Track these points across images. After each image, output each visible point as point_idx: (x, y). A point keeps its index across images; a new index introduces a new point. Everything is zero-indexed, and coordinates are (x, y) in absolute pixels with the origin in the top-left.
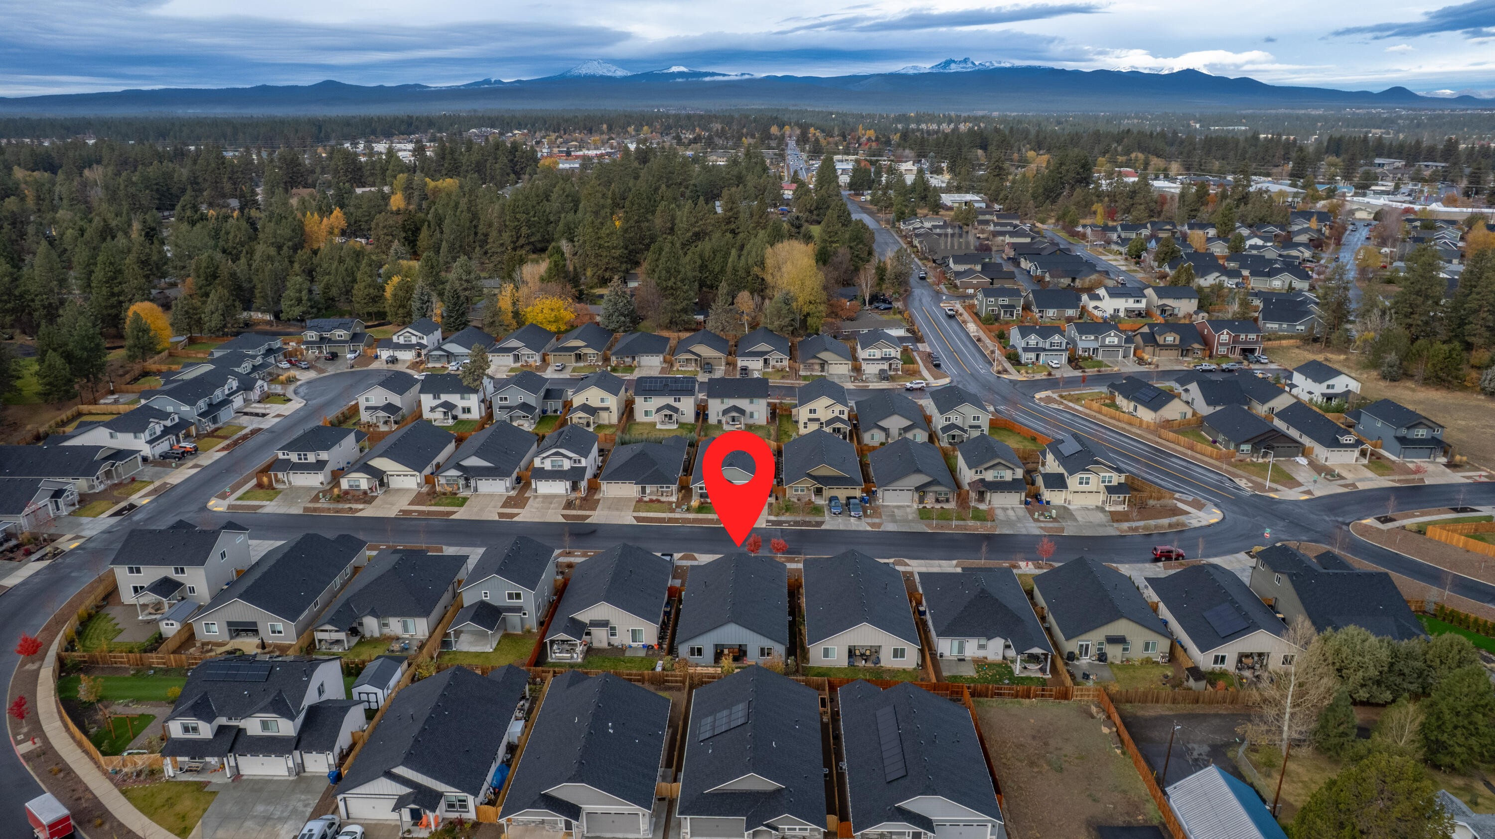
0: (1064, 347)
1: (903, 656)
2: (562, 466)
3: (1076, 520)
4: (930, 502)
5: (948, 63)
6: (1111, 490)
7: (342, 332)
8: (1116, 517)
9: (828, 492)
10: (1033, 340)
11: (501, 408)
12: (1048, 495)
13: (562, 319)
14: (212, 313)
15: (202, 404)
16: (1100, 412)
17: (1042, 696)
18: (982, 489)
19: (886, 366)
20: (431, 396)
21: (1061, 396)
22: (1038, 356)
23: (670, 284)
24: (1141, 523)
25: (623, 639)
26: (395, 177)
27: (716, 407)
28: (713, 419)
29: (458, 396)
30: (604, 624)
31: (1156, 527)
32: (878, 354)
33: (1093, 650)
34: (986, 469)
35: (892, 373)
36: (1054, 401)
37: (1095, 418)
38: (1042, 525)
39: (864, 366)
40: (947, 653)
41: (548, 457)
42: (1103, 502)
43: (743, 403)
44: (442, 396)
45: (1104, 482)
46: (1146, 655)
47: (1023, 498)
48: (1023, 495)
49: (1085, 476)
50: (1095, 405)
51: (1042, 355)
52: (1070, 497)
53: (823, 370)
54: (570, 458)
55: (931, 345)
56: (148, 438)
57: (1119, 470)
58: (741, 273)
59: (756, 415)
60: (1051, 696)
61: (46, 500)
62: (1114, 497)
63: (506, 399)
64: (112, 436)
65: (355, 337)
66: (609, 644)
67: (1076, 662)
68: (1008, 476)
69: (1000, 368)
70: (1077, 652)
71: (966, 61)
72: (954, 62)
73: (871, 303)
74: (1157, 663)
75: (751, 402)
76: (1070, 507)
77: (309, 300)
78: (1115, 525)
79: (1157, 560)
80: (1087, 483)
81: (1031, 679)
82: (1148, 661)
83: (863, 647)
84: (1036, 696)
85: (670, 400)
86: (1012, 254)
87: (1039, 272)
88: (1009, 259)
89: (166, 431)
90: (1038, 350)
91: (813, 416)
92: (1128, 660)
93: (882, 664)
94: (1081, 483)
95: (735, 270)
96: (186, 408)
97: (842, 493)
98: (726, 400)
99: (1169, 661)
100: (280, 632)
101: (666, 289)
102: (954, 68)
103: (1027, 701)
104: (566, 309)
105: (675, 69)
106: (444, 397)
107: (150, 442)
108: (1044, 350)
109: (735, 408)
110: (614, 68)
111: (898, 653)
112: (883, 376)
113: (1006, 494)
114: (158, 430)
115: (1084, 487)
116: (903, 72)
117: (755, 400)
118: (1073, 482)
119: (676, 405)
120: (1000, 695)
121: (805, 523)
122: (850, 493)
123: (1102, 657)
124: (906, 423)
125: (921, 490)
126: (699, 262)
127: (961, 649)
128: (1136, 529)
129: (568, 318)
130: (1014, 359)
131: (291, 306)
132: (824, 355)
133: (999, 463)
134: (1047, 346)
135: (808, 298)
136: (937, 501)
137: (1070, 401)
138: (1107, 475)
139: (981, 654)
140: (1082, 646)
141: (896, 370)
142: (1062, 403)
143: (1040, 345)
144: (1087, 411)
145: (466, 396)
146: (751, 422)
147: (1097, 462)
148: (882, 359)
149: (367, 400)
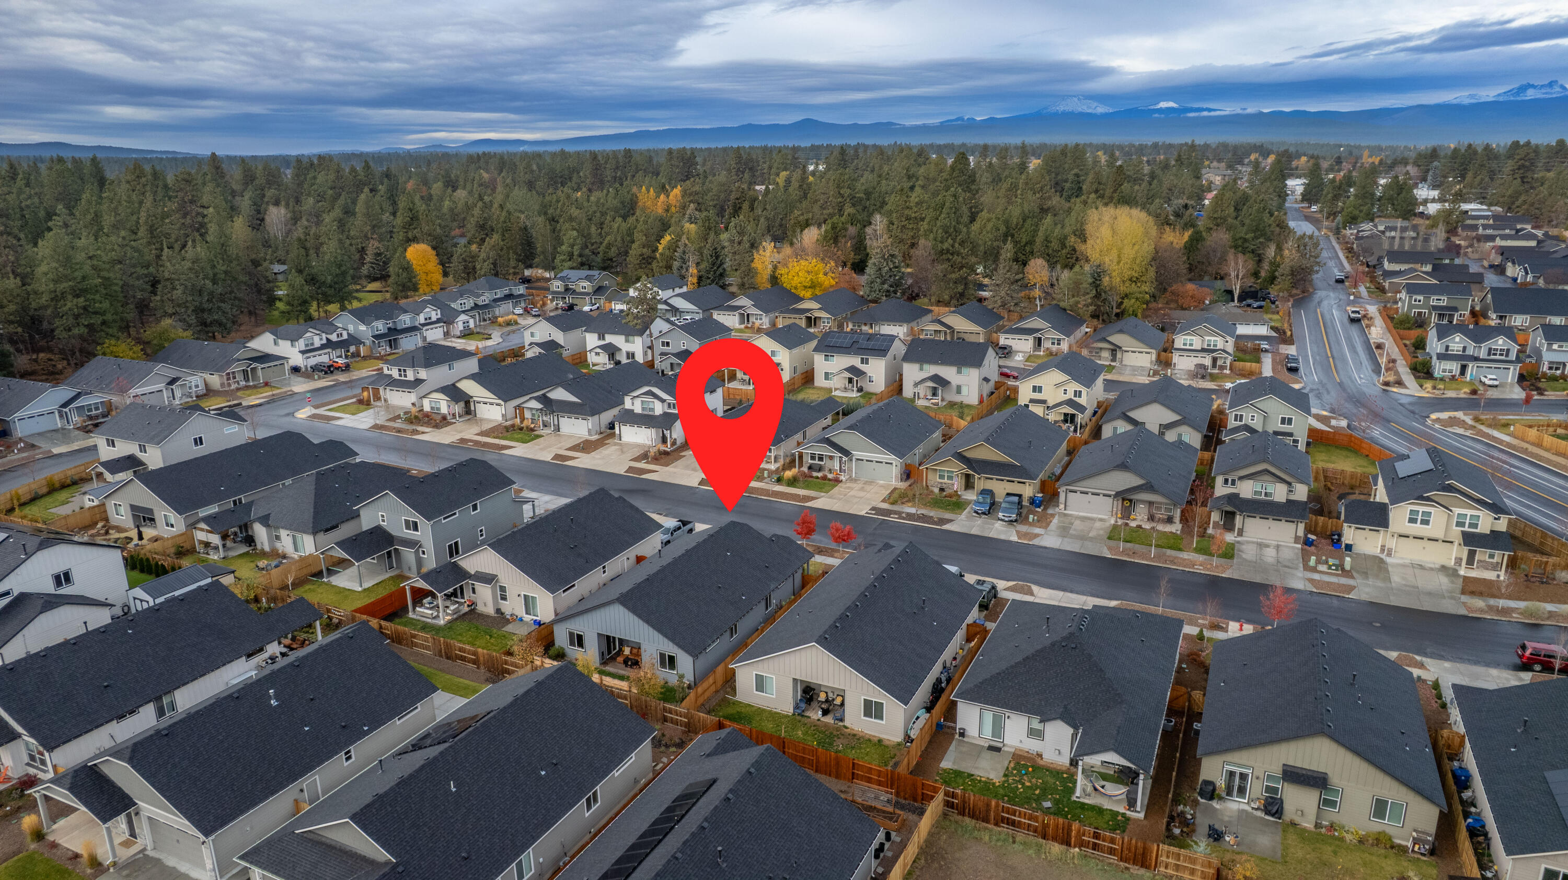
0: (1513, 356)
1: (879, 716)
2: (653, 410)
3: (1388, 579)
4: (1140, 518)
5: (1523, 89)
6: (1471, 540)
7: (586, 284)
8: (1472, 587)
9: (981, 483)
10: (1457, 342)
11: (662, 354)
12: (1350, 534)
13: (820, 285)
14: (485, 261)
15: (380, 326)
16: (1539, 445)
17: (1095, 847)
18: (1229, 509)
19: (1207, 361)
20: (596, 336)
21: (1477, 419)
22: (1464, 368)
23: (946, 246)
24: (1521, 605)
25: (513, 606)
26: (778, 175)
27: (912, 373)
28: (908, 392)
29: (622, 338)
30: (488, 579)
31: (1551, 615)
32: (1197, 342)
33: (1256, 789)
34: (1241, 478)
35: (1216, 371)
36: (1462, 424)
37: (1525, 451)
38: (1316, 576)
39: (1176, 358)
40: (972, 731)
41: (637, 397)
42: (1458, 561)
43: (948, 372)
44: (607, 336)
45: (1459, 524)
46: (1377, 826)
47: (1301, 533)
48: (1301, 527)
49: (1421, 509)
50: (1533, 433)
51: (1471, 367)
52: (1392, 543)
53: (1114, 360)
54: (663, 401)
55: (1300, 349)
56: (303, 348)
57: (1497, 509)
58: (1055, 245)
59: (964, 390)
60: (1112, 851)
61: (161, 386)
62: (1482, 555)
63: (668, 344)
64: (276, 343)
65: (599, 290)
66: (498, 611)
67: (1215, 804)
68: (1279, 493)
69: (1391, 378)
70: (1221, 783)
71: (1551, 84)
72: (1533, 86)
73: (1241, 299)
74: (1403, 850)
75: (959, 372)
76: (1389, 560)
77: (580, 255)
78: (1464, 598)
79: (1526, 666)
80: (1425, 522)
81: (1099, 811)
82: (1383, 842)
83: (833, 690)
84: (1081, 844)
85: (855, 361)
86: (1497, 260)
87: (1530, 278)
88: (1491, 266)
89: (329, 344)
90: (1464, 359)
91: (1037, 396)
92: (1332, 827)
93: (847, 723)
94: (1412, 520)
95: (1047, 240)
96: (363, 328)
97: (1000, 488)
98: (926, 366)
99: (1432, 852)
100: (172, 526)
101: (942, 252)
102: (1531, 94)
103: (1056, 848)
104: (826, 274)
105: (1163, 105)
106: (609, 338)
107: (303, 352)
108: (1476, 359)
109: (936, 378)
110: (1095, 104)
111: (872, 710)
112: (1201, 372)
113: (1270, 523)
114: (317, 342)
115: (1417, 529)
116: (1455, 102)
117: (965, 370)
118: (1399, 515)
119: (863, 367)
120: (1013, 823)
121: (924, 518)
122: (1015, 488)
123: (1273, 806)
124: (1172, 417)
125: (1126, 499)
126: (1003, 228)
127: (998, 729)
128: (1506, 611)
129: (827, 283)
130: (1423, 371)
131: (563, 261)
132: (1117, 339)
133: (1267, 472)
134: (1483, 354)
135: (1127, 274)
136: (1151, 518)
137: (1490, 426)
138: (1469, 512)
139: (1032, 745)
140: (1231, 774)
141: (1222, 368)
142: (1473, 427)
143: (1470, 352)
144: (1515, 442)
145: (631, 338)
146: (958, 399)
147: (1450, 489)
148: (1203, 350)
149: (532, 335)
